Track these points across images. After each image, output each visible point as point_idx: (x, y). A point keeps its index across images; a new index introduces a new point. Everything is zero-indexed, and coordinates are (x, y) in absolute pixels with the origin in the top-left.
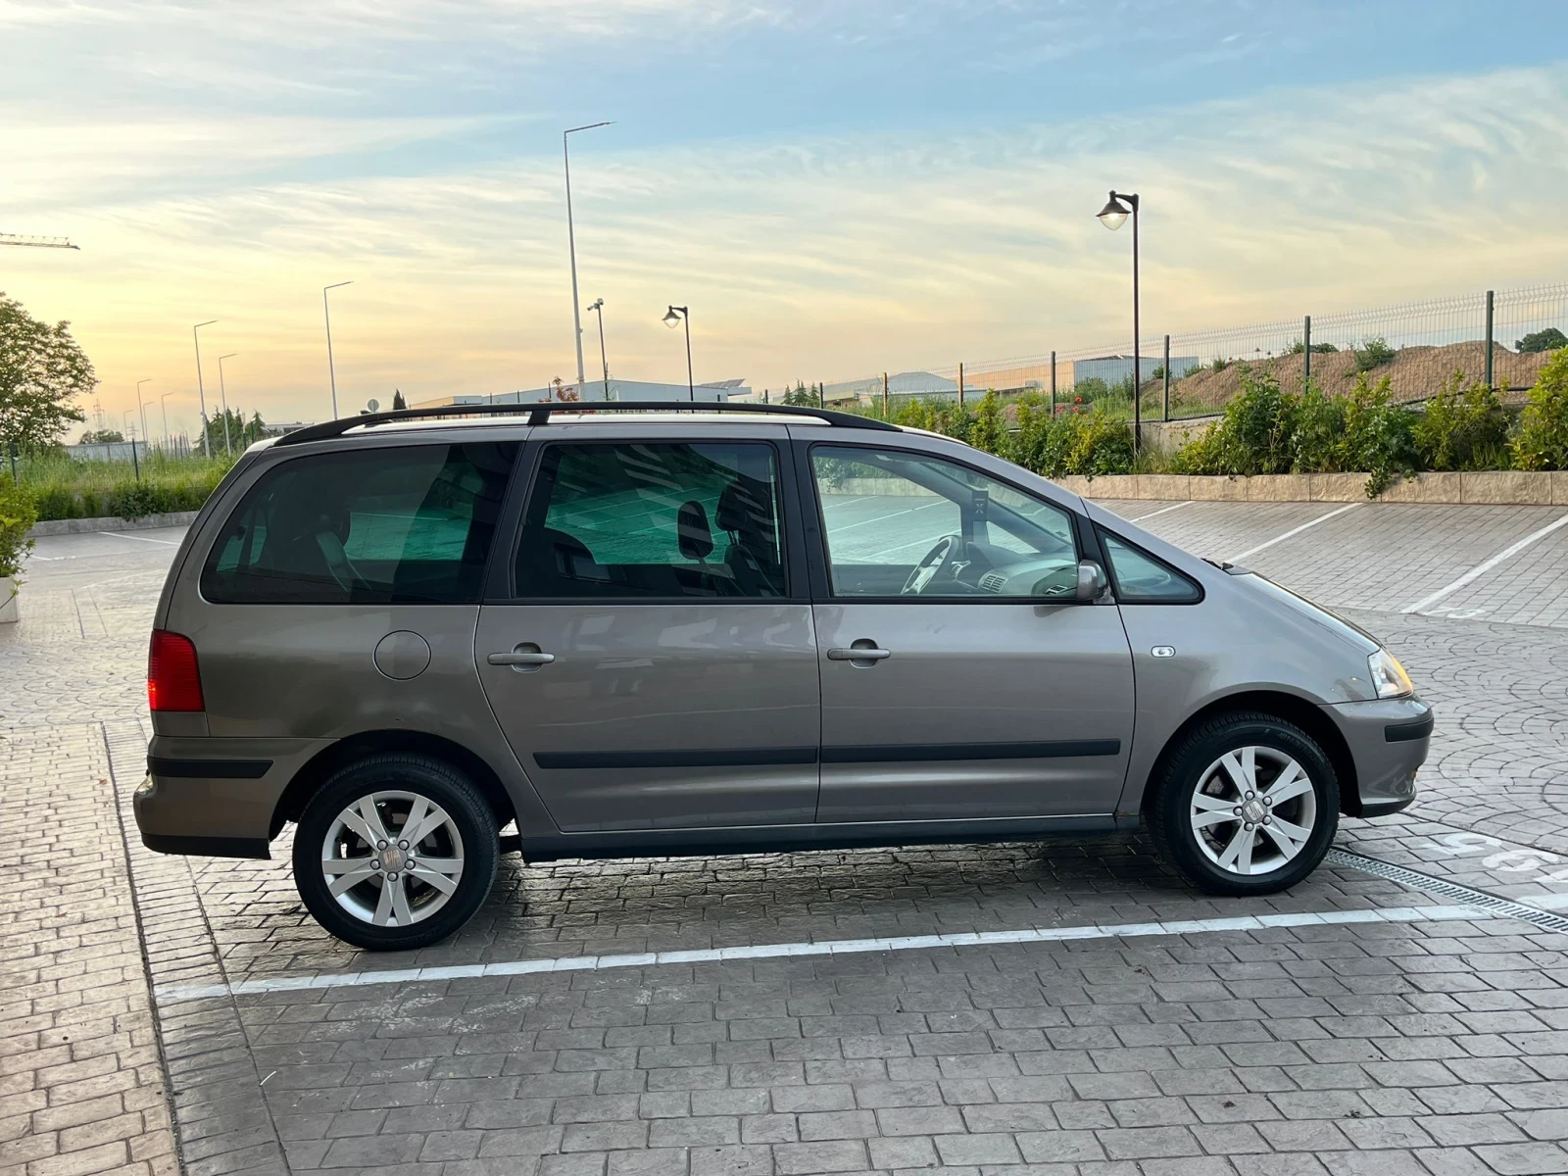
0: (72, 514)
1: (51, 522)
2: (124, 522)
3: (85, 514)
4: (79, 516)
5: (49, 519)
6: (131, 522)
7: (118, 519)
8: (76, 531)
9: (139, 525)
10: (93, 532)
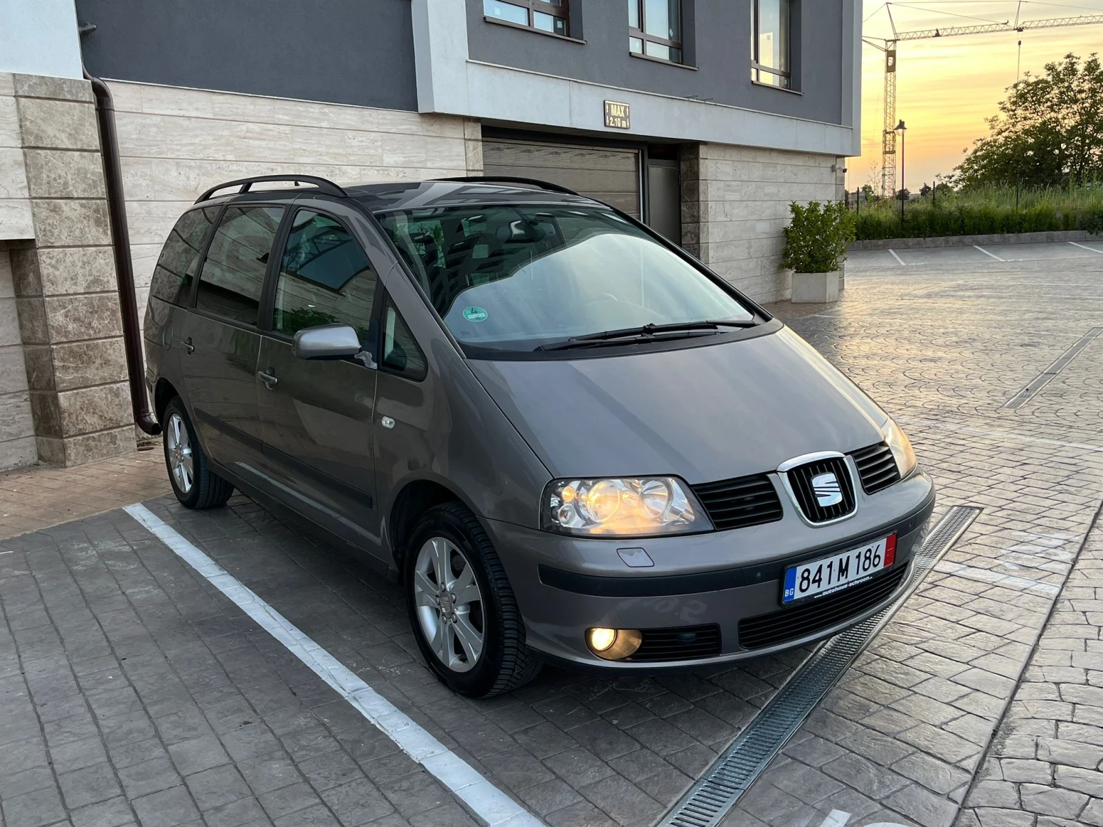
0: (1052, 227)
1: (1035, 233)
2: (1088, 234)
3: (1062, 227)
4: (1057, 229)
5: (1035, 231)
6: (1094, 235)
7: (1084, 232)
8: (1051, 241)
9: (1100, 237)
10: (1063, 242)
